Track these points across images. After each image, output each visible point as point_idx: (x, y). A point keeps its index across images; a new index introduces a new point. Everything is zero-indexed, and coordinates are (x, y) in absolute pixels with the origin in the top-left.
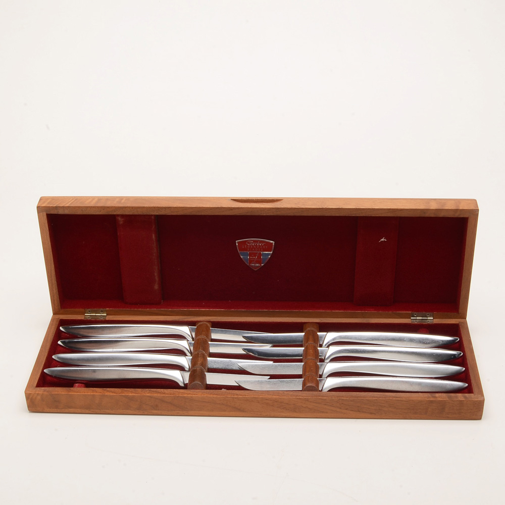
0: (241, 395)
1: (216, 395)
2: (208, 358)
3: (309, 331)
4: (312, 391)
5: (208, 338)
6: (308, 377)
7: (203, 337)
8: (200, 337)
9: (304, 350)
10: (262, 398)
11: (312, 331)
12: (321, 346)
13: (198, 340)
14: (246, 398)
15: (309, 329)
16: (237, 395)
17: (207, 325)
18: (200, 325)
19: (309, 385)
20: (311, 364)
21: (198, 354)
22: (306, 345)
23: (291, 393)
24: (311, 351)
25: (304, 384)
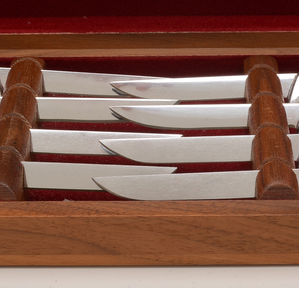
0: (108, 213)
1: (45, 213)
2: (32, 131)
3: (259, 70)
4: (282, 198)
5: (34, 89)
6: (271, 165)
7: (23, 85)
8: (15, 86)
9: (251, 109)
10: (160, 218)
11: (265, 69)
12: (287, 100)
13: (11, 91)
14: (120, 219)
15: (257, 66)
16: (97, 212)
17: (34, 63)
18: (19, 63)
19: (273, 183)
20: (274, 137)
21: (8, 120)
22: (256, 97)
23: (233, 205)
24: (268, 109)
25: (261, 182)
